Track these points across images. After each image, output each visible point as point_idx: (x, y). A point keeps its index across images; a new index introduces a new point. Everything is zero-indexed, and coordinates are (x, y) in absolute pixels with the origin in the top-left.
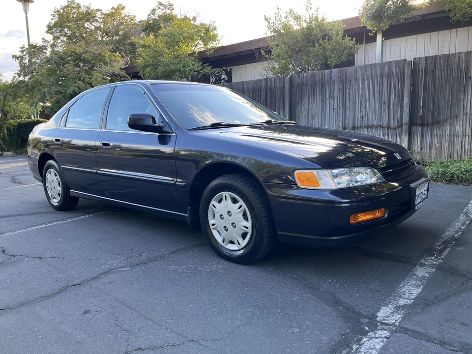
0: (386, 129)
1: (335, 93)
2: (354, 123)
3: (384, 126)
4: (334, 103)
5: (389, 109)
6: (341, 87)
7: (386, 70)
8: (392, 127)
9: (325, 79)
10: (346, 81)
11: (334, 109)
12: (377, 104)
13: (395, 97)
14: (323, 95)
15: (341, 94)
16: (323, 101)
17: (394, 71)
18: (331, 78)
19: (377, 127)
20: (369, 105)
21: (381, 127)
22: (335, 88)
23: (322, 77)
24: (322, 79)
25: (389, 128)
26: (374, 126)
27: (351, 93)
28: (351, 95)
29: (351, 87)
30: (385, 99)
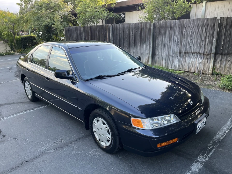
0: (203, 55)
1: (177, 33)
2: (186, 51)
3: (201, 53)
4: (176, 39)
5: (205, 44)
6: (180, 30)
7: (205, 22)
8: (205, 54)
9: (172, 25)
10: (183, 27)
11: (176, 42)
12: (199, 41)
13: (209, 38)
14: (170, 34)
15: (180, 34)
16: (170, 37)
17: (209, 24)
18: (175, 24)
19: (197, 53)
20: (194, 41)
21: (200, 53)
22: (177, 30)
23: (171, 24)
24: (170, 25)
25: (204, 54)
26: (196, 53)
27: (186, 34)
28: (186, 35)
29: (186, 30)
30: (203, 39)
